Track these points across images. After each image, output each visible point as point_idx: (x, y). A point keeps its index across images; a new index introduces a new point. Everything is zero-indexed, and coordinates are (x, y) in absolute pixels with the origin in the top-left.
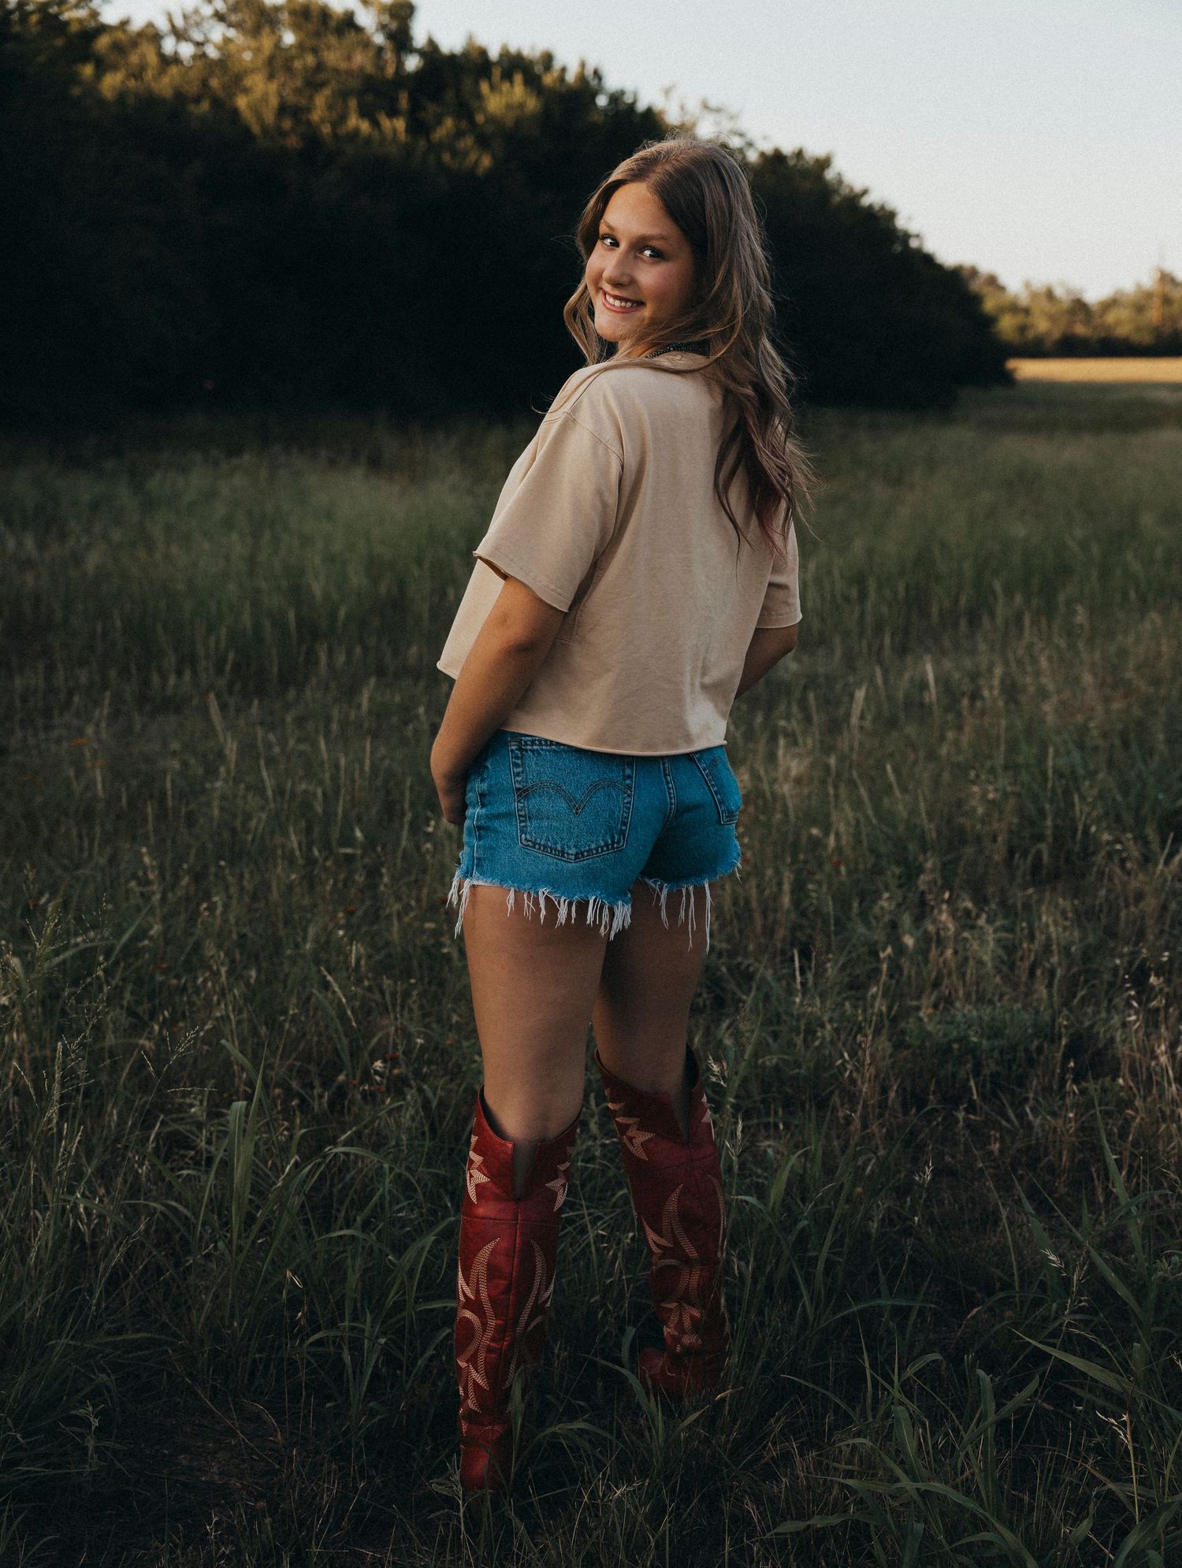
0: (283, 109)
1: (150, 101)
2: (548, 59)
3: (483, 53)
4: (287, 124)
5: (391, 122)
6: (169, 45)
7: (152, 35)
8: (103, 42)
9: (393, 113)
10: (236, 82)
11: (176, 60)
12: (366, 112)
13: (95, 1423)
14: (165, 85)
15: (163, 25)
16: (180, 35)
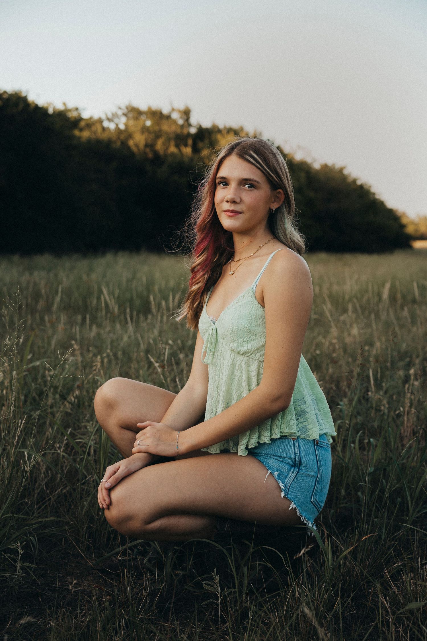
0: (146, 146)
1: (99, 142)
2: (242, 129)
3: (218, 127)
4: (148, 150)
5: (186, 149)
6: (106, 124)
7: (100, 121)
8: (83, 124)
9: (186, 145)
10: (130, 136)
11: (108, 129)
12: (177, 146)
13: (21, 552)
14: (104, 136)
15: (103, 117)
16: (109, 120)
